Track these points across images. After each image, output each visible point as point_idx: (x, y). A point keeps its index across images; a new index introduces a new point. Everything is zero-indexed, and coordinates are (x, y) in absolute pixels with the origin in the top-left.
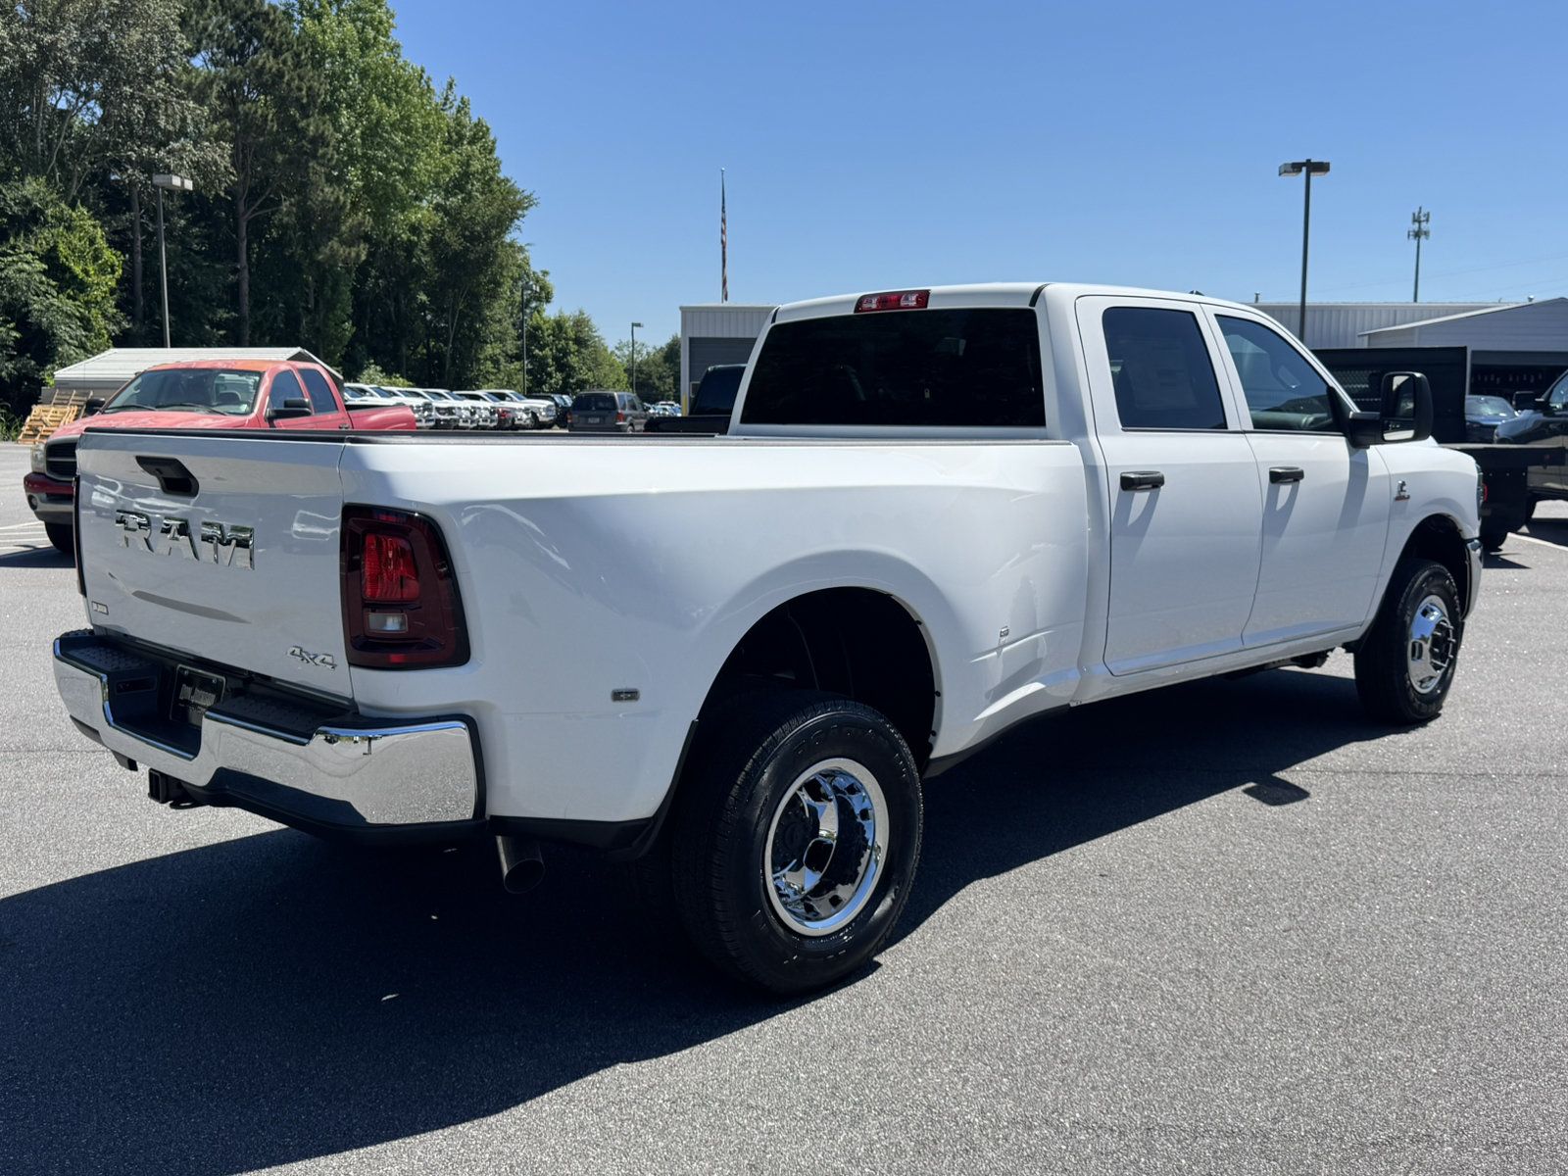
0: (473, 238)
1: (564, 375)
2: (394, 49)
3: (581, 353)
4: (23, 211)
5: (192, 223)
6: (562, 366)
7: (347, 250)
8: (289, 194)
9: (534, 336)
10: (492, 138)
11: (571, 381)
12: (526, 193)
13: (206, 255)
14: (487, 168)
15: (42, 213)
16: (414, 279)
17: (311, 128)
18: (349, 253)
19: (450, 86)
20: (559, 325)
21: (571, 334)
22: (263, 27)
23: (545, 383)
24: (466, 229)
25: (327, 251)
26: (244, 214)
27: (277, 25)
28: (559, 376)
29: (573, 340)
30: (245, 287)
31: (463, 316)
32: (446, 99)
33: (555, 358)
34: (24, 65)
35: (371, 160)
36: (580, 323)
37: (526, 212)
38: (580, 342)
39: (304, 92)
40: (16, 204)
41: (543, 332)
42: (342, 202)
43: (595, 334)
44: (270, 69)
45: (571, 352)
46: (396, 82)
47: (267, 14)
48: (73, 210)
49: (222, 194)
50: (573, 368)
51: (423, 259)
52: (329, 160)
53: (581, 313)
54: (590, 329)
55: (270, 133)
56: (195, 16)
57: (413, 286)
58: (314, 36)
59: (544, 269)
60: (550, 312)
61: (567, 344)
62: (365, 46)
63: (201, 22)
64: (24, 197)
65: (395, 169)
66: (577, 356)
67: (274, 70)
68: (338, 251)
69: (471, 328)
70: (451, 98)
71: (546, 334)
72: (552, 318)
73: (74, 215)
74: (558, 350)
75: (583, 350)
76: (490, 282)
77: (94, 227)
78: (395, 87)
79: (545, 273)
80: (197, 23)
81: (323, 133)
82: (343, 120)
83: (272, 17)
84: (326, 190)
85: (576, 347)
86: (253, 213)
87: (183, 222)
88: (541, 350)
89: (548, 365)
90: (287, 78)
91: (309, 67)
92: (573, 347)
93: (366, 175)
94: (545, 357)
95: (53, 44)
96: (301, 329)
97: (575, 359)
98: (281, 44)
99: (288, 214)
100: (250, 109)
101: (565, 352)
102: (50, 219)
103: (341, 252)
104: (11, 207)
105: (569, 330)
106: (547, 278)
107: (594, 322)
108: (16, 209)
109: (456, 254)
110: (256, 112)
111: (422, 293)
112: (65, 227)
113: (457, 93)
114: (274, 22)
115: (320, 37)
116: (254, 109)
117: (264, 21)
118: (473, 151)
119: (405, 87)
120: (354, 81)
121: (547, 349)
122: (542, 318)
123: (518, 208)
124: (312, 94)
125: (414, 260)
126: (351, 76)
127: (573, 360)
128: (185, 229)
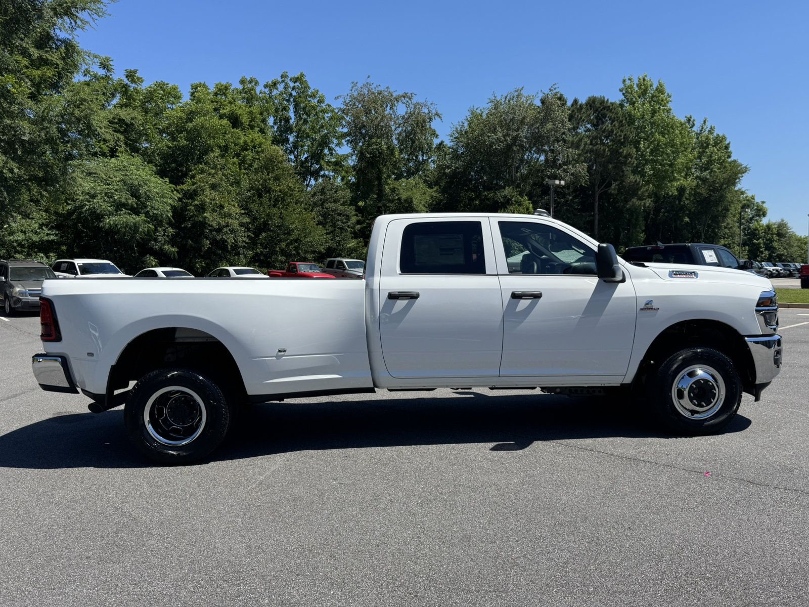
0: (714, 190)
1: (770, 252)
2: (668, 111)
3: (781, 240)
4: (505, 200)
5: (575, 197)
6: (769, 247)
7: (640, 202)
8: (615, 181)
9: (753, 234)
10: (727, 142)
11: (774, 255)
12: (744, 166)
13: (579, 210)
14: (721, 157)
15: (511, 200)
16: (682, 212)
17: (625, 152)
18: (641, 204)
19: (705, 122)
20: (769, 227)
21: (775, 231)
22: (606, 113)
23: (758, 256)
24: (711, 186)
25: (631, 203)
26: (597, 191)
27: (613, 111)
28: (767, 252)
29: (776, 234)
30: (596, 222)
31: (709, 226)
32: (702, 128)
33: (764, 244)
34: (507, 145)
35: (656, 161)
36: (782, 225)
37: (743, 175)
38: (780, 235)
39: (622, 137)
40: (502, 198)
41: (759, 232)
42: (638, 181)
43: (790, 231)
44: (608, 129)
45: (774, 240)
46: (668, 125)
47: (609, 107)
48: (522, 198)
49: (583, 184)
50: (776, 249)
51: (686, 202)
52: (632, 164)
53: (783, 221)
54: (787, 229)
55: (607, 156)
56: (577, 114)
57: (681, 215)
58: (630, 112)
59: (762, 200)
60: (764, 221)
61: (772, 237)
62: (654, 112)
63: (579, 116)
64: (505, 195)
65: (666, 164)
66: (778, 242)
67: (610, 130)
68: (636, 203)
69: (713, 231)
70: (705, 127)
71: (760, 232)
72: (765, 224)
73: (522, 200)
74: (767, 240)
75: (782, 239)
76: (723, 209)
77: (529, 203)
78: (668, 128)
79: (763, 202)
80: (578, 116)
81: (630, 153)
82: (641, 146)
83: (611, 108)
84: (631, 177)
85: (778, 238)
86: (602, 190)
87: (571, 198)
88: (757, 240)
89: (761, 247)
90: (615, 132)
91: (627, 125)
92: (775, 238)
93: (653, 169)
94: (759, 244)
95: (517, 135)
96: (621, 238)
97: (776, 244)
98: (615, 118)
99: (614, 189)
100: (598, 147)
101: (771, 241)
102: (513, 202)
103: (637, 203)
104: (500, 199)
105: (774, 229)
106: (764, 205)
107: (789, 225)
108: (502, 199)
109: (705, 198)
110: (600, 148)
111: (686, 217)
112: (518, 204)
113: (708, 125)
114: (612, 109)
115: (633, 112)
116: (600, 147)
117: (607, 110)
118: (714, 150)
119: (672, 127)
120: (648, 128)
121: (760, 239)
122: (758, 224)
123: (738, 173)
124: (626, 137)
125: (682, 203)
126: (647, 126)
127: (775, 244)
128: (572, 200)
